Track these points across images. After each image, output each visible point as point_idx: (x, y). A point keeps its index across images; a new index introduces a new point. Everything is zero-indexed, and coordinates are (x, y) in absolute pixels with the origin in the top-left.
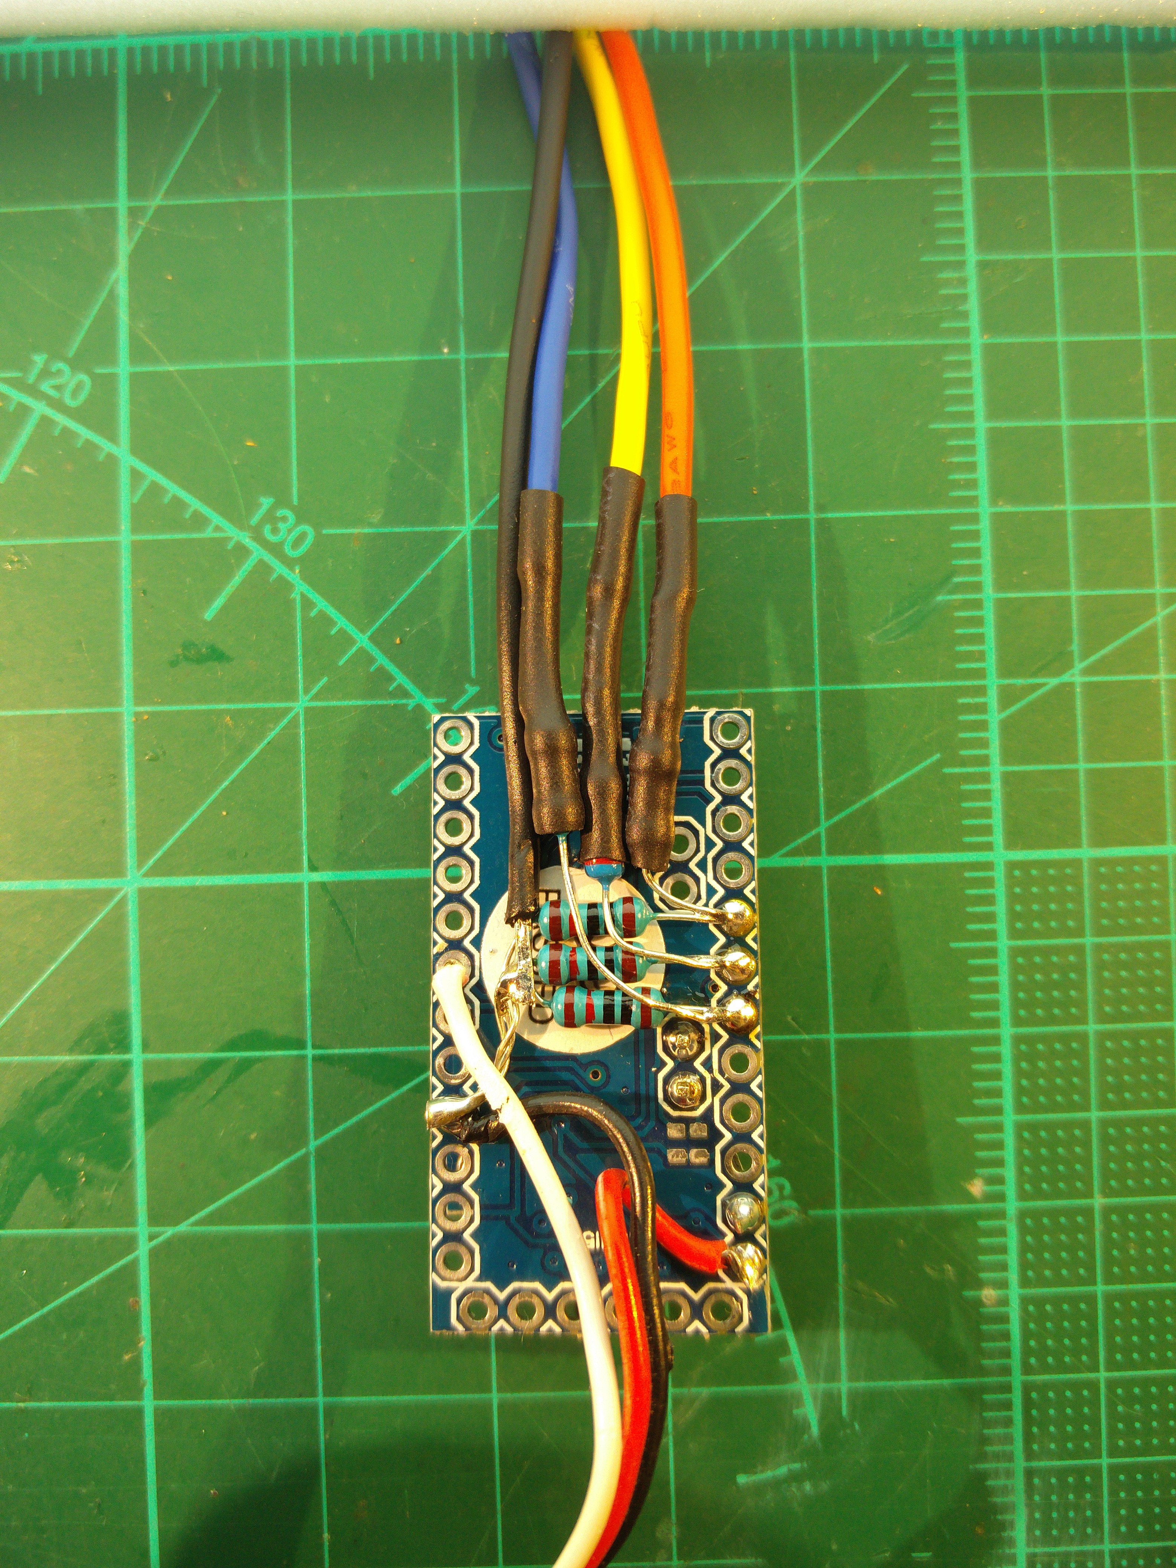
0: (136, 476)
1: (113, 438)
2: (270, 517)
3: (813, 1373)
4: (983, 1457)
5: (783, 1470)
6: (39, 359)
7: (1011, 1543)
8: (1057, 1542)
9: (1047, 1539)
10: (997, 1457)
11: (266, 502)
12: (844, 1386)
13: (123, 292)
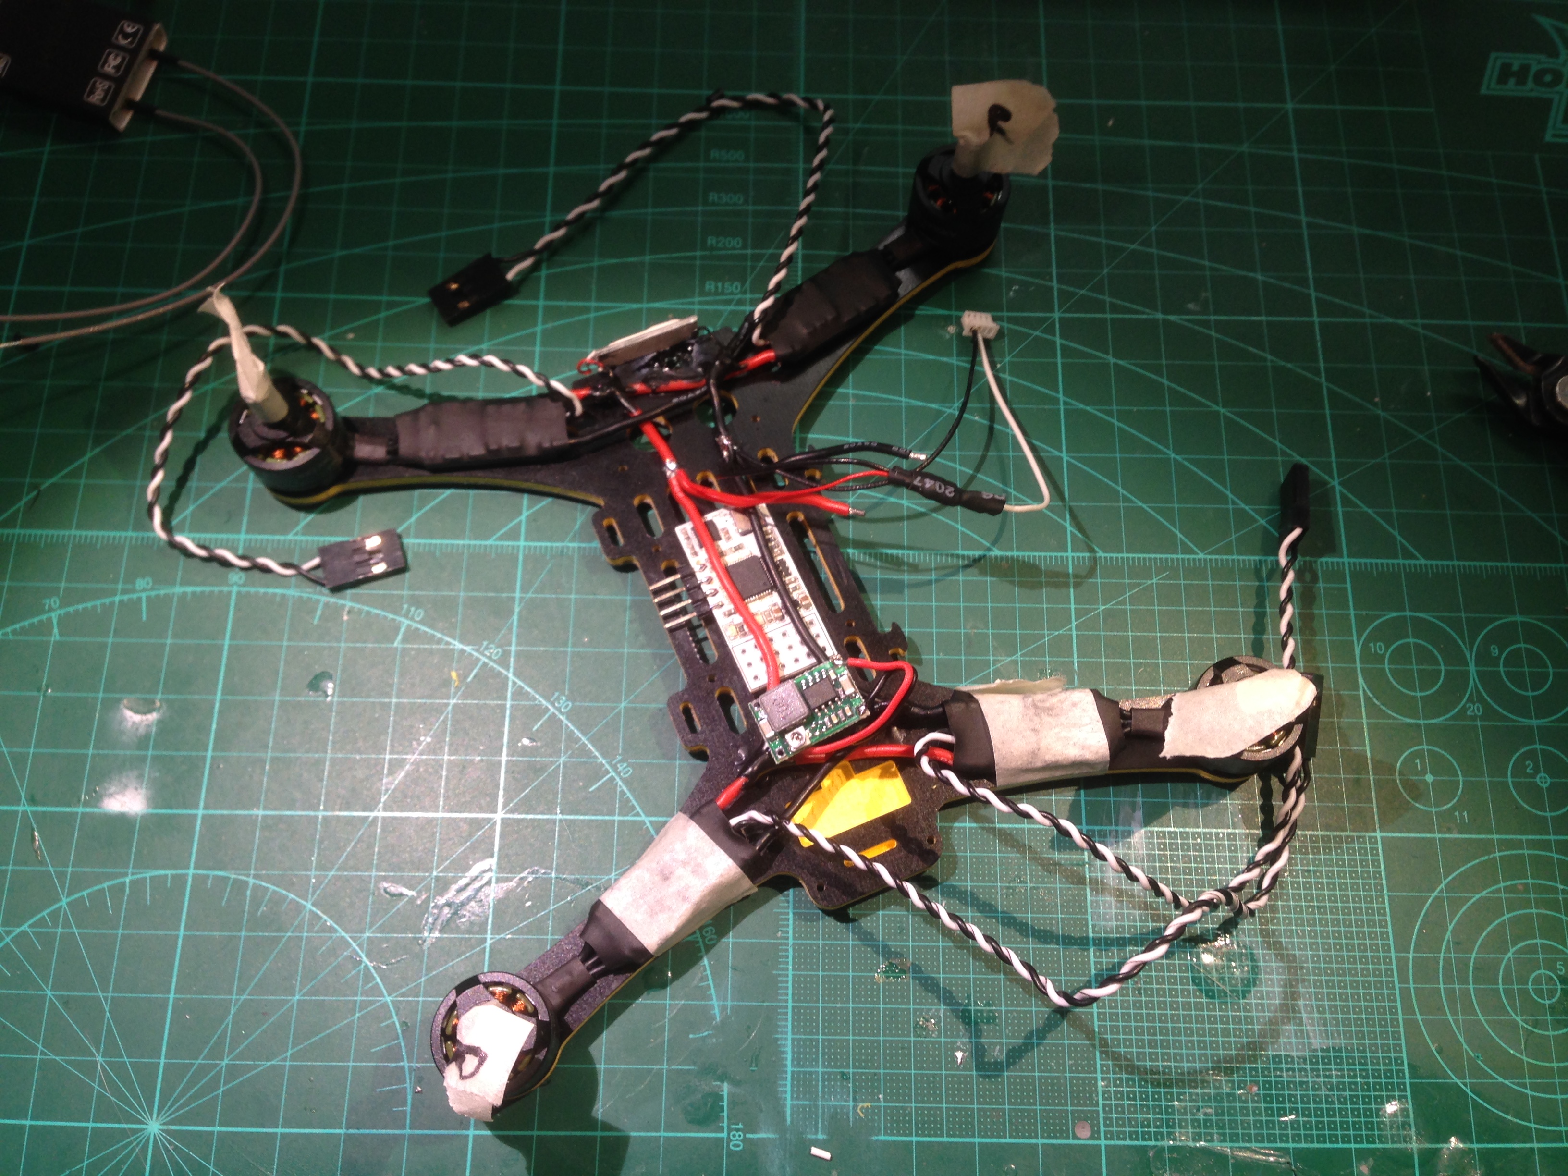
0: (514, 683)
1: (508, 670)
2: (558, 699)
3: (718, 999)
4: (777, 1033)
5: (706, 1034)
6: (485, 643)
7: (786, 1066)
8: (803, 1066)
9: (799, 1065)
10: (782, 1033)
11: (557, 694)
12: (729, 1003)
13: (515, 623)
